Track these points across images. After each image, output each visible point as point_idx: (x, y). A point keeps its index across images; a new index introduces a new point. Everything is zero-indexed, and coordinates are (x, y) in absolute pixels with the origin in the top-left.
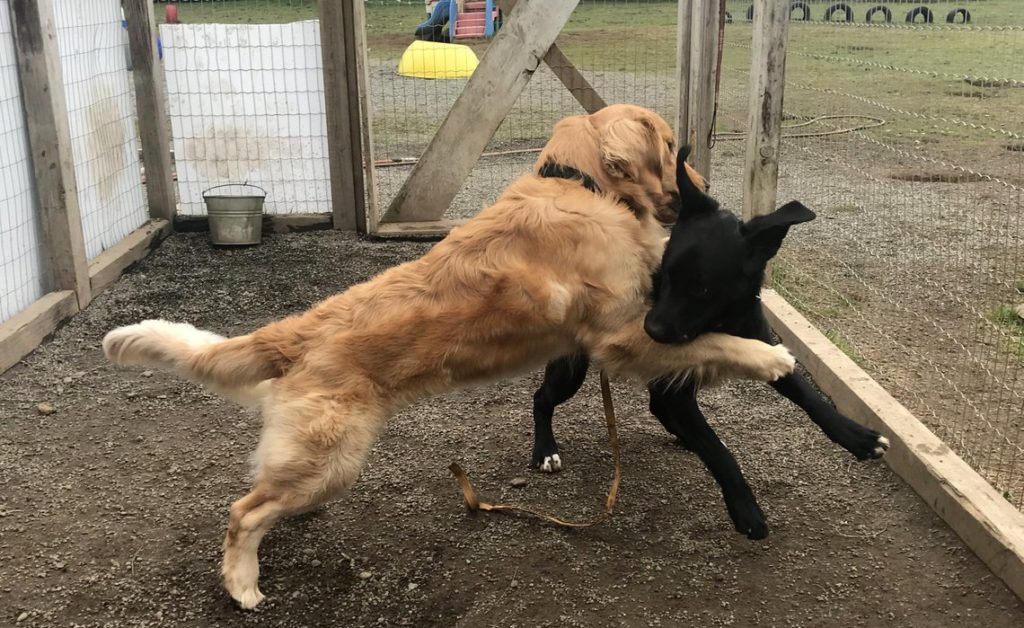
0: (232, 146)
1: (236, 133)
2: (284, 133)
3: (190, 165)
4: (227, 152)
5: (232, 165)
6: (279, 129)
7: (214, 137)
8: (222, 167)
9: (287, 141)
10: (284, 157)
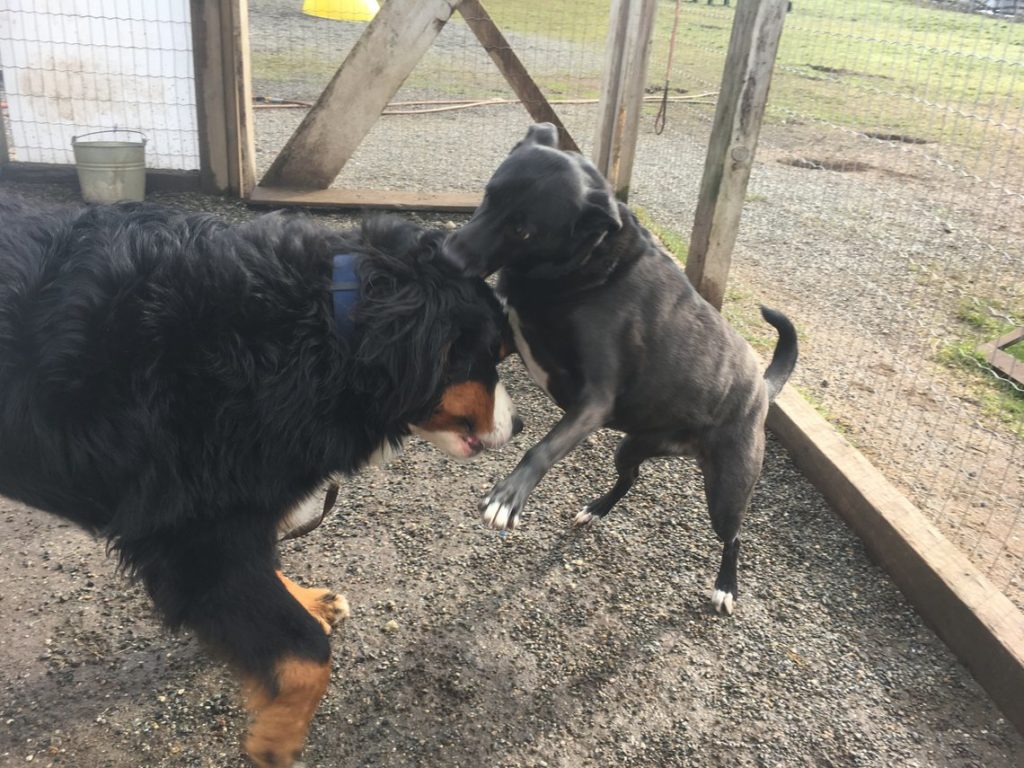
0: (76, 81)
1: (81, 66)
2: (142, 71)
3: (24, 101)
4: (70, 89)
5: (78, 105)
6: (135, 66)
7: (54, 70)
8: (65, 107)
9: (145, 80)
10: (141, 100)
